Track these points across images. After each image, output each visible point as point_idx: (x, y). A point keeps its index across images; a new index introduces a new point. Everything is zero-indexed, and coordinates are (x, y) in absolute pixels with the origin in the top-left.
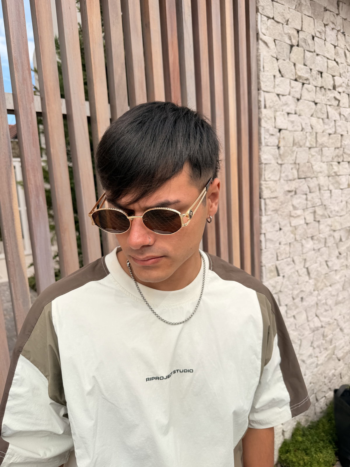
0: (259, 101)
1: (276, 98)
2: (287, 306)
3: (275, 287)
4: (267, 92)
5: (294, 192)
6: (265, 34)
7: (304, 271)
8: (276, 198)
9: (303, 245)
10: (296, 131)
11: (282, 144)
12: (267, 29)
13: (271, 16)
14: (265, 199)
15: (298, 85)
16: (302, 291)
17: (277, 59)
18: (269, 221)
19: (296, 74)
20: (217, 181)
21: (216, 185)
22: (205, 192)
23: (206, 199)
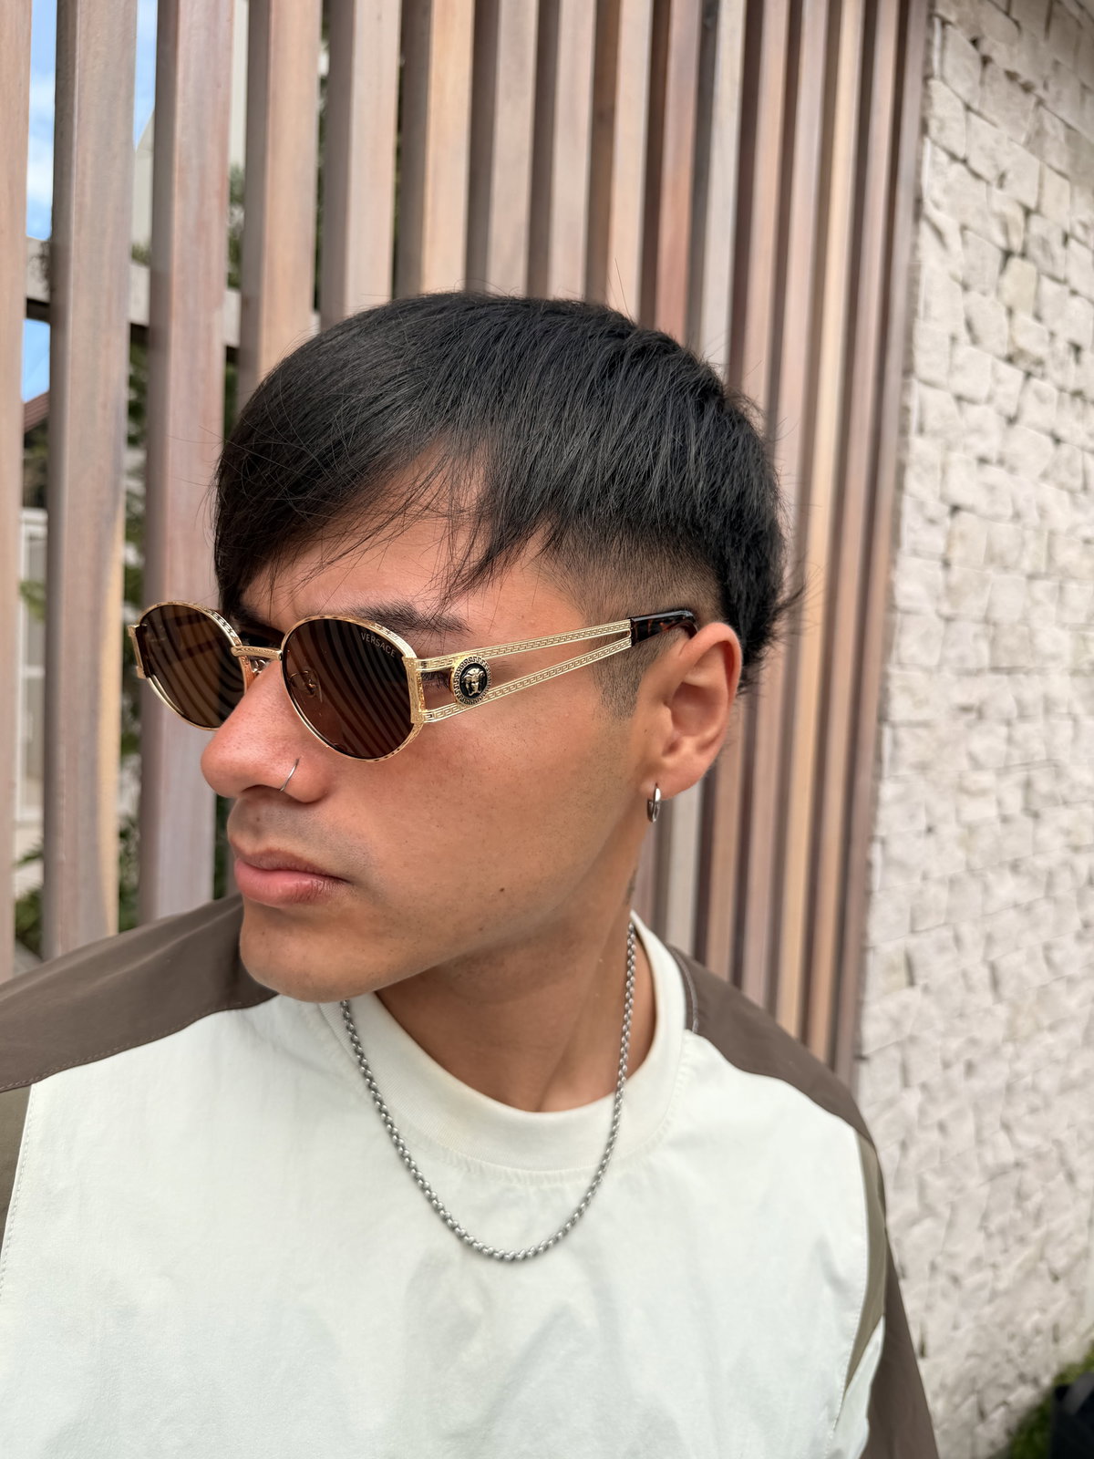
0: (905, 410)
1: (952, 407)
2: (924, 1087)
3: (896, 1023)
4: (929, 384)
5: (974, 712)
6: (937, 206)
7: (981, 975)
8: (925, 724)
9: (986, 889)
10: (996, 518)
11: (957, 554)
12: (947, 190)
13: (961, 153)
14: (894, 726)
15: (1013, 375)
16: (973, 1042)
17: (966, 287)
18: (901, 799)
19: (1012, 340)
20: (718, 631)
21: (707, 648)
22: (621, 642)
23: (636, 690)
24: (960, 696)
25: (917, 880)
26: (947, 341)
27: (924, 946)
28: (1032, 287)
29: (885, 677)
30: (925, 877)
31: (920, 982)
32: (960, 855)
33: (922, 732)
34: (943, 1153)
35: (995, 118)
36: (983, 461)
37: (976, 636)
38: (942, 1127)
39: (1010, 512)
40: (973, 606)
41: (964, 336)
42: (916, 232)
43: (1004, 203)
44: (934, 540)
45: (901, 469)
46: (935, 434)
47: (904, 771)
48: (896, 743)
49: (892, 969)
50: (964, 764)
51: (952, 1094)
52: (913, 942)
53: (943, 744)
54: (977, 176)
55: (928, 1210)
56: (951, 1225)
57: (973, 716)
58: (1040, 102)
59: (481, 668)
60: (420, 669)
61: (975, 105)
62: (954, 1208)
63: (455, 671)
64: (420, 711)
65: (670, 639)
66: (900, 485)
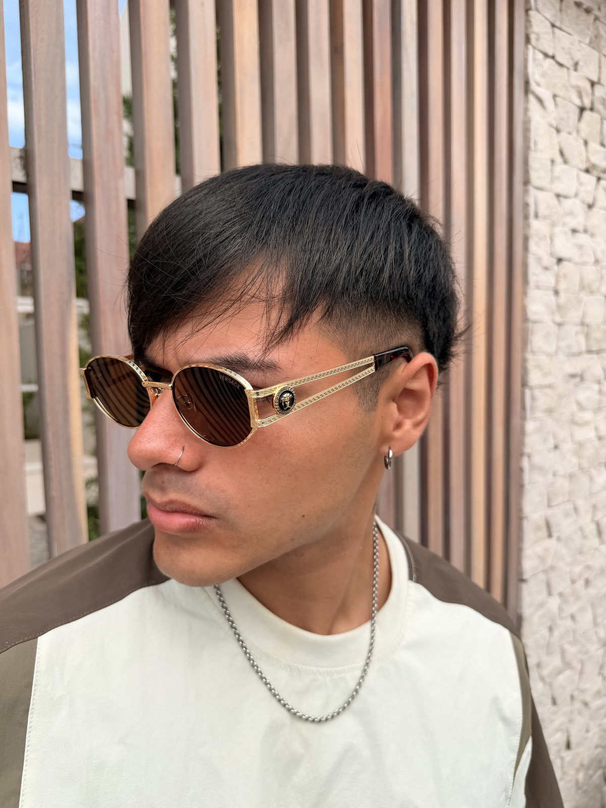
0: (526, 205)
1: (554, 201)
2: (561, 595)
3: (542, 559)
4: (540, 189)
5: (579, 377)
6: (538, 85)
7: (591, 528)
8: (550, 386)
9: (591, 479)
10: (584, 264)
11: (562, 287)
12: (543, 75)
13: (550, 53)
14: (531, 389)
15: (590, 179)
16: (588, 568)
17: (558, 131)
18: (538, 430)
19: (588, 160)
20: (425, 358)
21: (419, 368)
22: (369, 369)
23: (377, 395)
24: (570, 369)
25: (550, 477)
26: (549, 163)
27: (556, 514)
28: (598, 127)
29: (524, 360)
30: (555, 474)
31: (555, 535)
32: (575, 460)
33: (548, 391)
34: (574, 632)
35: (570, 31)
36: (574, 231)
37: (577, 333)
38: (573, 617)
39: (592, 260)
40: (574, 316)
41: (559, 159)
42: (527, 100)
43: (578, 79)
44: (548, 279)
45: (526, 239)
46: (545, 218)
47: (539, 414)
48: (533, 398)
49: (538, 528)
50: (574, 407)
51: (578, 598)
52: (550, 512)
53: (561, 397)
54: (561, 65)
55: (567, 665)
56: (581, 673)
57: (578, 380)
58: (596, 19)
59: (290, 393)
60: (255, 397)
61: (557, 24)
62: (582, 663)
63: (276, 396)
64: (256, 420)
65: (397, 364)
66: (526, 249)
